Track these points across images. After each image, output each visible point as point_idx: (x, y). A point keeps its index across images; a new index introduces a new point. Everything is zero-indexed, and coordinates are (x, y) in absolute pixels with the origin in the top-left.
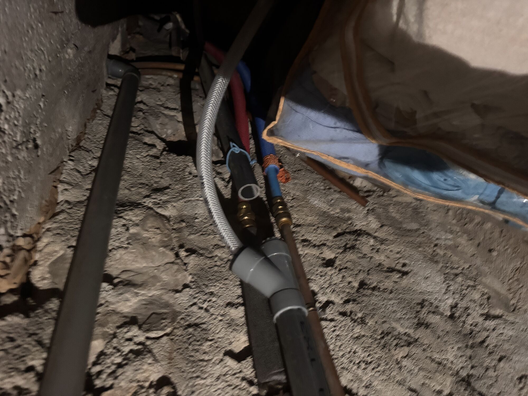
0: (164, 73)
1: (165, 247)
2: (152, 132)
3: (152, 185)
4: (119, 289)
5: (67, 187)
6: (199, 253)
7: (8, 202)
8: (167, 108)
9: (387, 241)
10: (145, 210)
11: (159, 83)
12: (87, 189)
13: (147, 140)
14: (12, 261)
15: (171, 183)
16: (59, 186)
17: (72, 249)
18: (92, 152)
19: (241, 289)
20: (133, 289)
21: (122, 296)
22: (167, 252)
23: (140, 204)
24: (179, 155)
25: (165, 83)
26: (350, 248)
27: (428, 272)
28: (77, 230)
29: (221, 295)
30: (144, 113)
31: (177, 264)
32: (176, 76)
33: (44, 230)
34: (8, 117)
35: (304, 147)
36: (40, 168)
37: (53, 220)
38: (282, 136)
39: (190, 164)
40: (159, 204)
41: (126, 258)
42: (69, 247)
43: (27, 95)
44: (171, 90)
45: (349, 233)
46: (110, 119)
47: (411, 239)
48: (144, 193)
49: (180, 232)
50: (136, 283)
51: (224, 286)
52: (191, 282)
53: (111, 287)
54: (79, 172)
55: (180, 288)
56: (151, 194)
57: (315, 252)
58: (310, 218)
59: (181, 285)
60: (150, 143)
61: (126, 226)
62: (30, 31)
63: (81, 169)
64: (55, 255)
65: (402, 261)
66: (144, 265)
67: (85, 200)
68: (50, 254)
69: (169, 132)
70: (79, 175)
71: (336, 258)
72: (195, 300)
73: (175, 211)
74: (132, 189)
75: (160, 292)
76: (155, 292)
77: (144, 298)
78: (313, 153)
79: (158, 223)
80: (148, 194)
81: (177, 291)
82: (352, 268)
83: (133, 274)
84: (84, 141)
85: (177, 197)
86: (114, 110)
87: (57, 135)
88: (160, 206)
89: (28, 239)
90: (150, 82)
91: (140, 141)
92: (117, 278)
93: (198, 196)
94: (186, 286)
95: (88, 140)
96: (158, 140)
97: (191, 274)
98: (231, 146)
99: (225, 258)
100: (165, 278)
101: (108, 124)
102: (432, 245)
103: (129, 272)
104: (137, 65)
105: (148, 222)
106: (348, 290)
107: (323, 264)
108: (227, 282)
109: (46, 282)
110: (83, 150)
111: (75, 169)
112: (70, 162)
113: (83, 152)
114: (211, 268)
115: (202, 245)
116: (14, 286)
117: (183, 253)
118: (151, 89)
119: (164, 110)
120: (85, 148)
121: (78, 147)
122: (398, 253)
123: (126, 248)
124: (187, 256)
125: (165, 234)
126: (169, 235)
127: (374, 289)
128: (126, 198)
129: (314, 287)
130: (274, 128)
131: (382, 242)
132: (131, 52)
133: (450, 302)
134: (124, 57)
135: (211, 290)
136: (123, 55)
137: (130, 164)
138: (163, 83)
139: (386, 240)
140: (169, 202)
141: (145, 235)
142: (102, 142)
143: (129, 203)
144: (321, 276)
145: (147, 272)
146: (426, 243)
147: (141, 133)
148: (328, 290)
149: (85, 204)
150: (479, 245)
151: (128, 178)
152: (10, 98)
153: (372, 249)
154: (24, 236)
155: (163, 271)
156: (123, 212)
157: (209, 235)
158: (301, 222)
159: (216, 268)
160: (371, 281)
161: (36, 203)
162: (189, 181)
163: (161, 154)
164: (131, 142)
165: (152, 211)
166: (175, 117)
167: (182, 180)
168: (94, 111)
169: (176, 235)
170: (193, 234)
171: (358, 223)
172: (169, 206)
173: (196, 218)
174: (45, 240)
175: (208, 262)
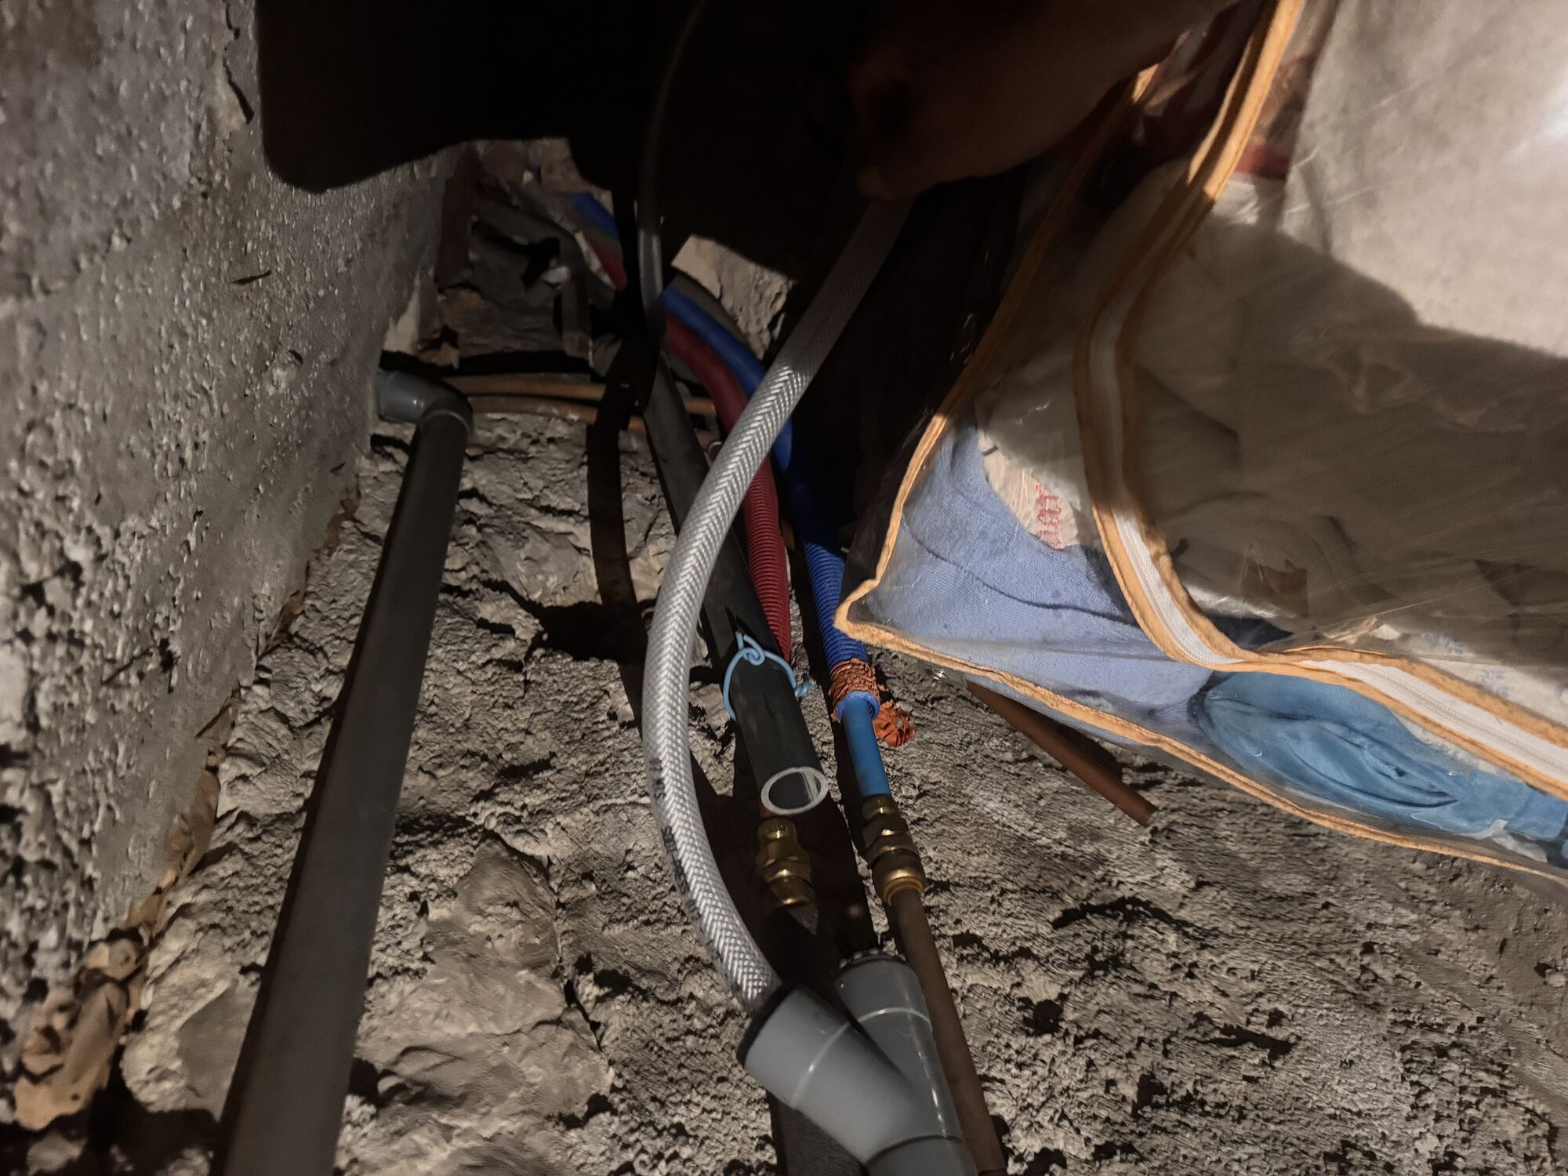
0: (541, 408)
1: (534, 967)
2: (503, 587)
3: (500, 756)
4: (393, 1117)
5: (245, 768)
6: (638, 988)
7: (74, 846)
8: (548, 510)
9: (1216, 936)
10: (475, 843)
11: (525, 435)
12: (307, 775)
13: (489, 611)
14: (72, 1024)
15: (555, 749)
16: (224, 766)
17: (253, 976)
18: (325, 655)
19: (768, 1115)
20: (435, 1116)
21: (404, 1140)
22: (539, 985)
23: (462, 821)
24: (578, 658)
25: (542, 434)
26: (1104, 966)
27: (1350, 1044)
28: (270, 914)
29: (707, 1138)
30: (479, 530)
31: (571, 1026)
32: (574, 417)
33: (172, 911)
34: (94, 597)
35: (962, 657)
36: (173, 724)
37: (200, 878)
38: (893, 625)
39: (612, 685)
40: (518, 820)
41: (418, 1005)
42: (245, 971)
43: (154, 523)
44: (559, 455)
45: (1100, 910)
46: (380, 548)
47: (1289, 929)
48: (473, 784)
49: (580, 916)
50: (447, 1091)
51: (714, 1104)
52: (614, 1089)
53: (371, 1109)
54: (284, 719)
55: (580, 1109)
56: (496, 786)
57: (997, 979)
58: (975, 860)
59: (585, 1100)
60: (495, 620)
61: (418, 899)
62: (177, 346)
63: (291, 710)
64: (201, 997)
65: (1265, 1004)
66: (472, 1028)
67: (300, 811)
68: (184, 992)
69: (552, 581)
70: (283, 731)
71: (1063, 997)
72: (629, 1155)
73: (566, 842)
74: (440, 773)
75: (519, 1124)
76: (504, 1123)
77: (466, 1146)
78: (988, 675)
79: (513, 887)
80: (487, 787)
81: (571, 1122)
82: (1114, 1035)
83: (434, 1059)
84: (301, 620)
85: (573, 795)
86: (395, 521)
87: (228, 615)
88: (518, 827)
89: (125, 945)
90: (500, 431)
91: (466, 615)
92: (387, 1073)
93: (634, 792)
94: (598, 1104)
95: (312, 615)
96: (521, 611)
97: (611, 1063)
98: (741, 644)
99: (719, 1005)
100: (532, 1075)
101: (375, 564)
102: (1357, 951)
103: (423, 1054)
104: (463, 384)
105: (485, 883)
106: (1103, 1113)
107: (1026, 1021)
108: (724, 1089)
109: (167, 1085)
110: (298, 647)
111: (272, 713)
112: (258, 689)
113: (298, 655)
114: (677, 1039)
115: (647, 960)
116: (71, 1108)
117: (588, 990)
118: (501, 454)
119: (538, 518)
120: (305, 640)
121: (285, 637)
122: (1253, 976)
123: (417, 973)
124: (599, 1000)
125: (536, 921)
126: (547, 926)
127: (1187, 1104)
128: (422, 802)
129: (1001, 1106)
130: (870, 599)
131: (1203, 938)
132: (445, 345)
133: (1428, 1146)
134: (425, 357)
135: (676, 1119)
136: (423, 351)
137: (436, 691)
138: (534, 435)
139: (1215, 933)
140: (549, 813)
141: (477, 926)
142: (357, 620)
143: (429, 818)
144: (1020, 1066)
145: (479, 1052)
146: (1335, 943)
147: (471, 591)
148: (1043, 1117)
149: (301, 822)
150: (1503, 944)
151: (430, 736)
152: (107, 544)
153: (1176, 967)
154: (113, 937)
155: (527, 1051)
156: (411, 852)
157: (668, 925)
158: (951, 873)
159: (690, 1041)
160: (1174, 1077)
161: (156, 830)
162: (610, 742)
163: (529, 655)
164: (444, 621)
165: (497, 847)
166: (571, 538)
167: (589, 738)
168: (335, 524)
169: (567, 926)
170: (619, 921)
171: (1123, 875)
172: (549, 827)
173: (631, 868)
174: (173, 945)
175: (667, 1019)
